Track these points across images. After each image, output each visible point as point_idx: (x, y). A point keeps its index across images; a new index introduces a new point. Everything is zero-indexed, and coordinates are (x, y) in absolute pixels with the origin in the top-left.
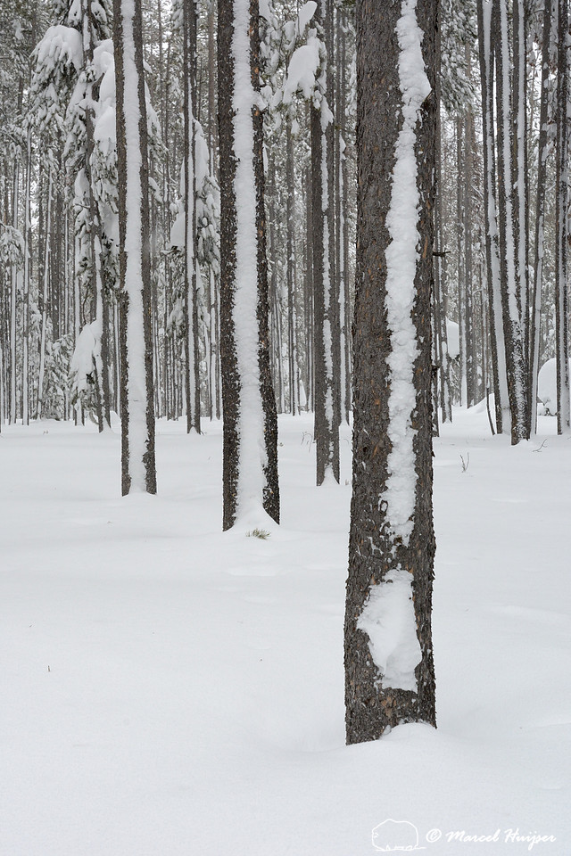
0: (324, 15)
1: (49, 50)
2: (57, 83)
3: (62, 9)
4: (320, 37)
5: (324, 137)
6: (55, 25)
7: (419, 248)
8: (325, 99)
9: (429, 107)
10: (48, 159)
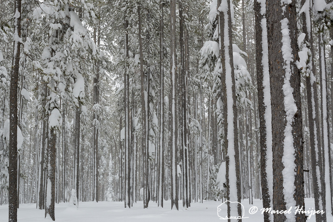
0: (310, 38)
1: (206, 50)
2: (209, 63)
3: (211, 34)
4: (308, 47)
5: (312, 88)
6: (208, 40)
7: (296, 170)
8: (312, 72)
9: (297, 116)
10: (209, 91)
